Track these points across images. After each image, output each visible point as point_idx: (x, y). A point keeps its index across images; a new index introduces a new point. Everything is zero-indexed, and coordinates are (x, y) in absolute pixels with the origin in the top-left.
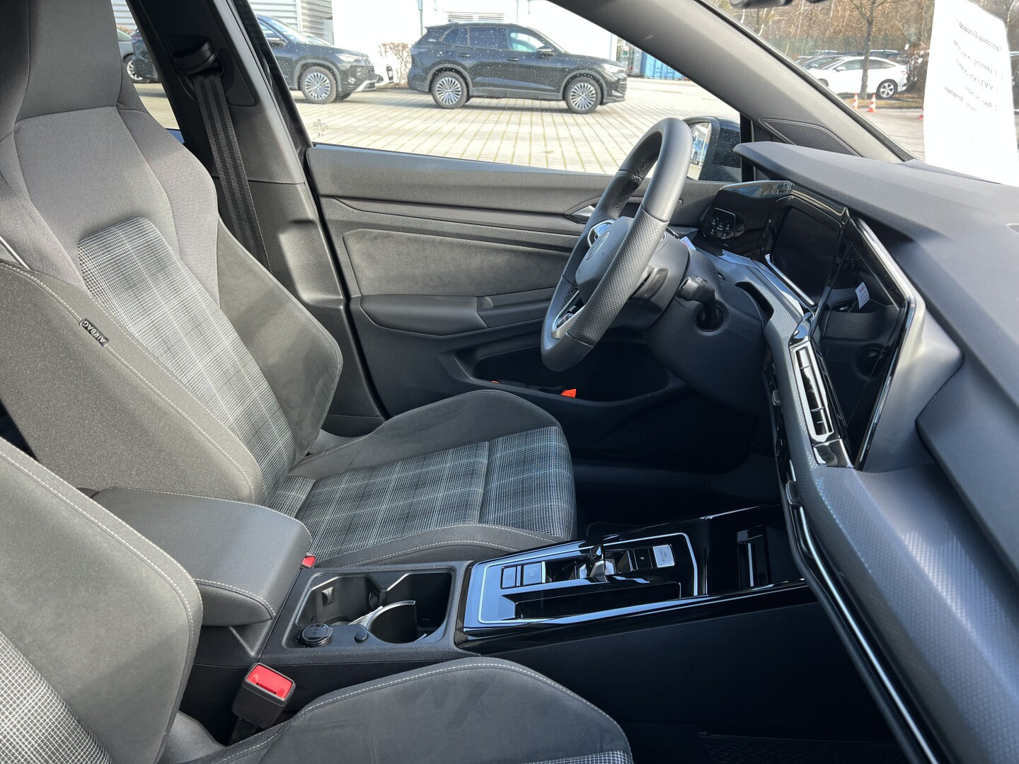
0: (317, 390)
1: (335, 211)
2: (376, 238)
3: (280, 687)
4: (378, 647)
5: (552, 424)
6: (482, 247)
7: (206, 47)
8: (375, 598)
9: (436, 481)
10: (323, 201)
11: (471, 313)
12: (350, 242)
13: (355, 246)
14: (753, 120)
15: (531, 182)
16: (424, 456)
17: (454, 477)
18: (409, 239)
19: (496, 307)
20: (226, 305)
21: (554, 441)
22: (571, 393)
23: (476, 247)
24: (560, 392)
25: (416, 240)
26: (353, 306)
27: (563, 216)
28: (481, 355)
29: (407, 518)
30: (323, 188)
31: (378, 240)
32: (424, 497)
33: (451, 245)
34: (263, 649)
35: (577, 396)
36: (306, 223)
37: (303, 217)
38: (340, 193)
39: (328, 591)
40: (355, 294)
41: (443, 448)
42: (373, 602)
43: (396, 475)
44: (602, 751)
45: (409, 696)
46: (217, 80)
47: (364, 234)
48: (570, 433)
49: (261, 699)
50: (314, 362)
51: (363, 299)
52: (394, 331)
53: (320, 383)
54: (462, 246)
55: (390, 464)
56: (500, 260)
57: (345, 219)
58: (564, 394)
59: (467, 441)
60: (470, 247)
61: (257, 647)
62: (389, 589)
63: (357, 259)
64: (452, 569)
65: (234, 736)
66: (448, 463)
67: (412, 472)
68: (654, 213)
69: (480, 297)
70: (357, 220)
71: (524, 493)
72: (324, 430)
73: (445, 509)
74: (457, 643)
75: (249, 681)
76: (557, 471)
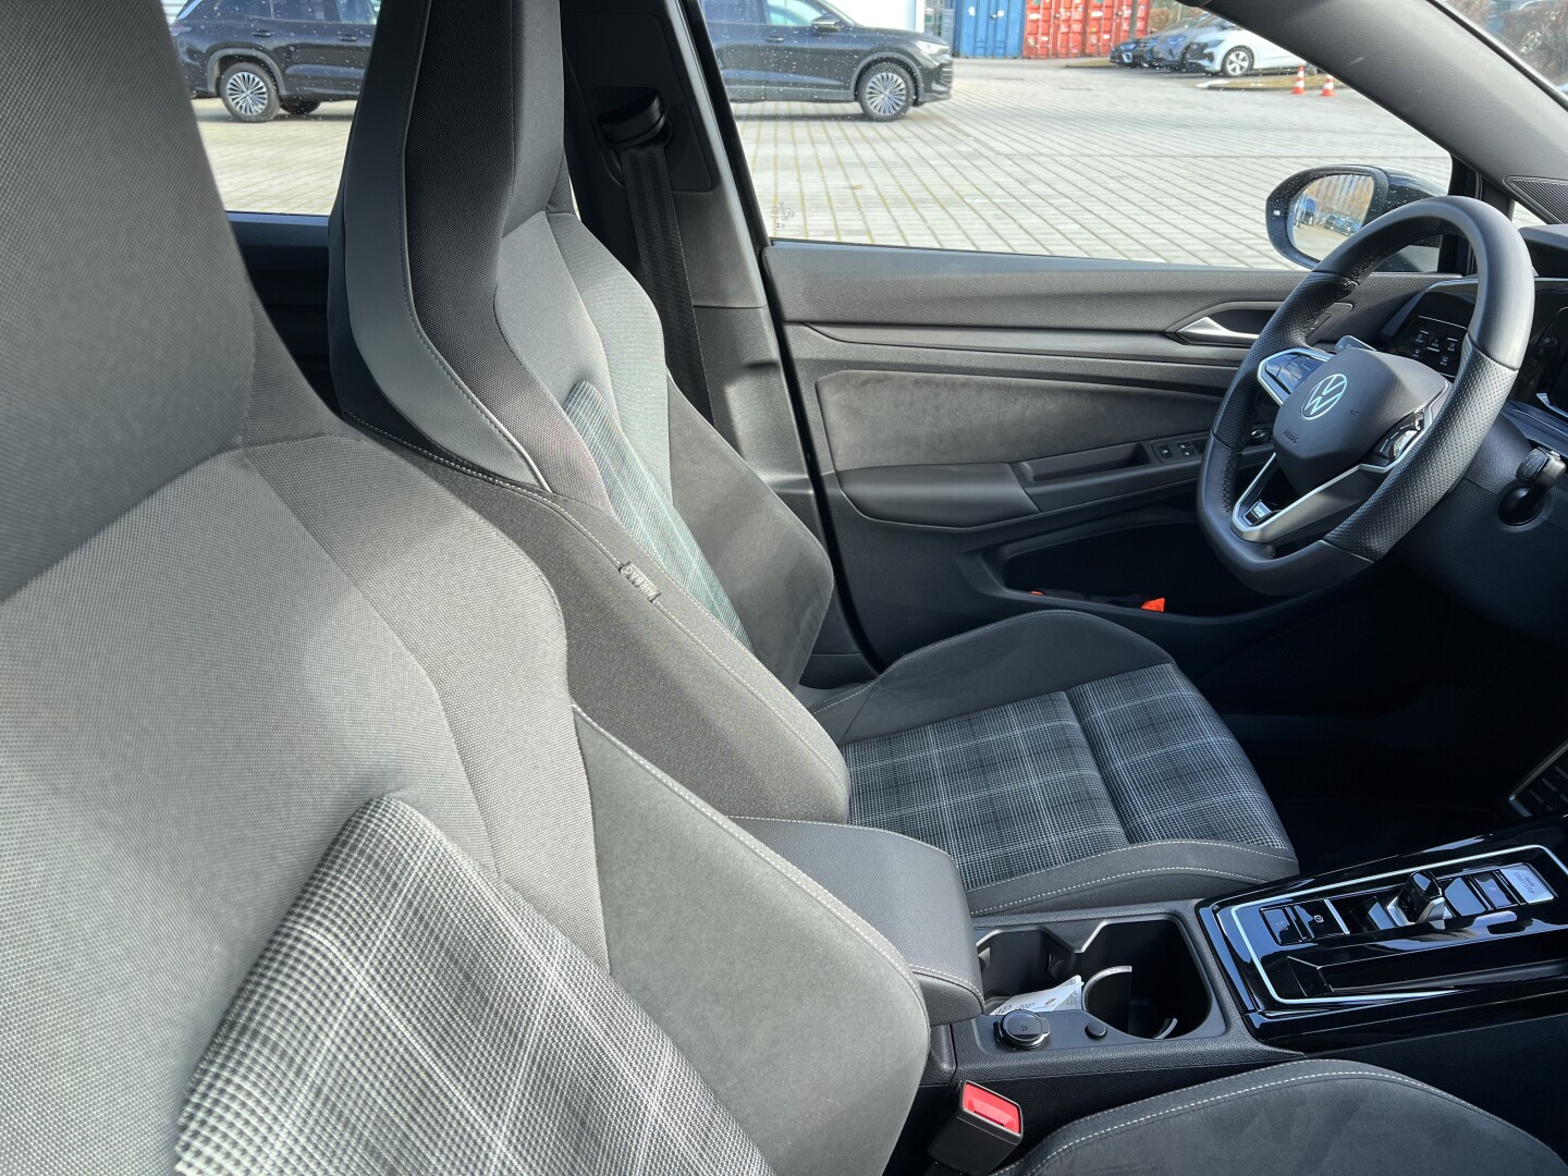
0: (803, 624)
1: (804, 344)
2: (865, 383)
3: (1001, 1116)
4: (1122, 1049)
5: (1163, 661)
6: (1028, 388)
7: (656, 104)
8: (1061, 961)
9: (1011, 759)
10: (789, 330)
11: (1012, 491)
12: (826, 392)
13: (831, 397)
16: (964, 716)
17: (1038, 753)
18: (916, 382)
19: (1041, 479)
20: (683, 504)
21: (1176, 690)
22: (1157, 604)
23: (1019, 388)
24: (1139, 605)
25: (927, 382)
26: (832, 491)
27: (1163, 334)
29: (997, 821)
30: (789, 311)
31: (869, 386)
32: (1005, 787)
33: (981, 387)
34: (957, 1059)
35: (1167, 608)
36: (762, 367)
37: (764, 358)
38: (817, 317)
39: (988, 953)
40: (826, 471)
41: (996, 705)
42: (1055, 965)
43: (934, 750)
45: (1227, 1125)
46: (658, 150)
47: (848, 379)
49: (984, 1134)
50: (797, 580)
51: (840, 477)
52: (893, 526)
53: (808, 613)
54: (997, 387)
55: (916, 728)
56: (1051, 406)
57: (823, 356)
58: (1146, 607)
59: (1028, 692)
60: (1009, 388)
61: (947, 1054)
62: (1083, 950)
63: (833, 416)
64: (1176, 915)
66: (1015, 729)
67: (960, 744)
69: (1014, 464)
70: (841, 357)
71: (1181, 776)
72: (800, 683)
73: (1056, 807)
74: (1260, 1034)
75: (966, 1110)
76: (1214, 740)
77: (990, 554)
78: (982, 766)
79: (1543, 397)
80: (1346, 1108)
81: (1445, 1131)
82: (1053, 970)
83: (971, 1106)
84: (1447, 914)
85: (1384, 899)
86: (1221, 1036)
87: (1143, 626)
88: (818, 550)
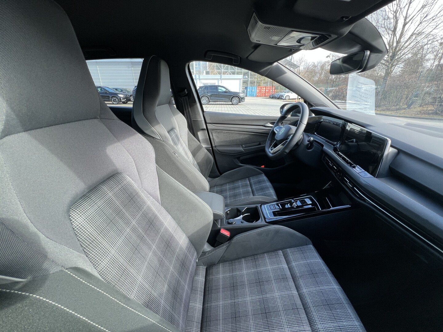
0: (209, 167)
1: (210, 127)
2: (219, 132)
3: (227, 234)
4: (246, 224)
5: (261, 174)
6: (243, 133)
7: (186, 90)
8: (240, 213)
9: (238, 187)
10: (207, 124)
11: (241, 149)
12: (213, 134)
13: (214, 134)
14: (308, 102)
15: (252, 118)
16: (233, 182)
17: (242, 186)
18: (227, 132)
19: (245, 147)
20: (190, 149)
21: (264, 177)
22: (263, 166)
23: (242, 134)
24: (260, 166)
25: (228, 132)
26: (214, 148)
27: (262, 126)
28: (241, 158)
29: (235, 196)
30: (207, 121)
31: (220, 133)
32: (237, 191)
33: (236, 133)
34: (221, 225)
36: (203, 129)
37: (204, 128)
38: (211, 122)
39: (228, 212)
40: (213, 145)
41: (238, 180)
42: (239, 214)
43: (228, 186)
44: (306, 245)
45: (260, 234)
46: (187, 97)
47: (216, 132)
48: (267, 175)
49: (224, 236)
50: (207, 161)
51: (215, 146)
52: (223, 154)
53: (209, 166)
54: (238, 133)
55: (226, 183)
56: (247, 136)
57: (212, 128)
59: (242, 178)
60: (240, 133)
61: (219, 225)
62: (243, 211)
63: (214, 137)
64: (257, 206)
65: (215, 245)
66: (240, 183)
67: (232, 186)
68: (303, 123)
69: (242, 145)
70: (215, 128)
71: (262, 189)
72: (209, 177)
73: (244, 193)
74: (266, 222)
75: (221, 232)
76: (268, 184)
77: (238, 158)
78: (234, 188)
79: (315, 133)
80: (277, 232)
81: (292, 235)
82: (239, 215)
83: (222, 232)
84: (296, 205)
85: (287, 204)
86: (260, 222)
87: (261, 170)
88: (211, 157)
